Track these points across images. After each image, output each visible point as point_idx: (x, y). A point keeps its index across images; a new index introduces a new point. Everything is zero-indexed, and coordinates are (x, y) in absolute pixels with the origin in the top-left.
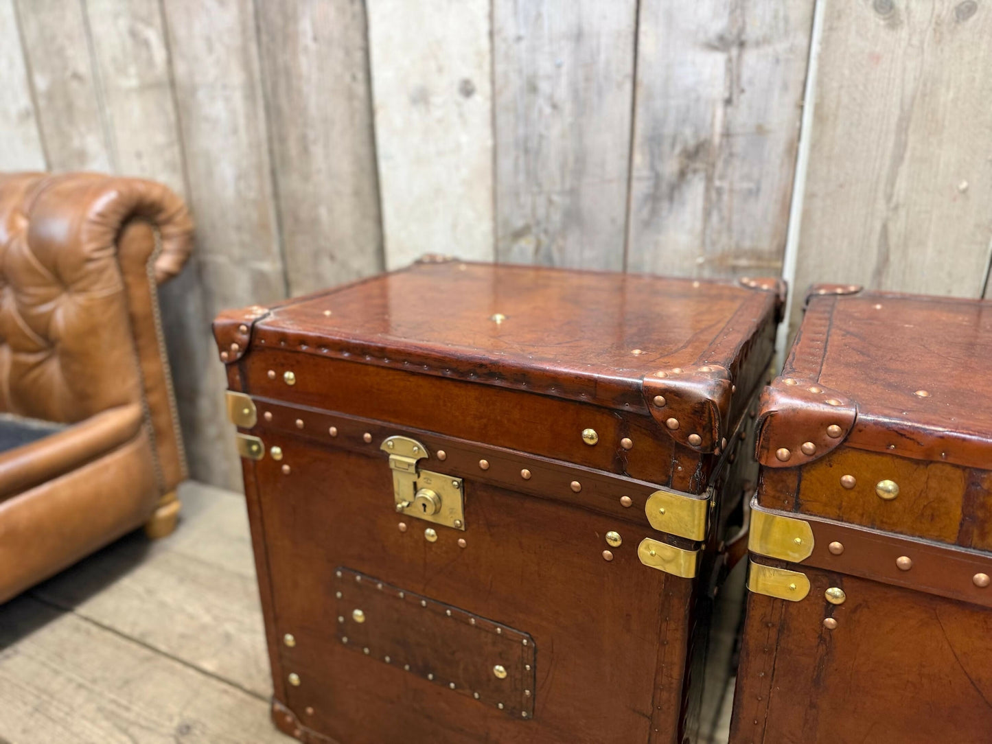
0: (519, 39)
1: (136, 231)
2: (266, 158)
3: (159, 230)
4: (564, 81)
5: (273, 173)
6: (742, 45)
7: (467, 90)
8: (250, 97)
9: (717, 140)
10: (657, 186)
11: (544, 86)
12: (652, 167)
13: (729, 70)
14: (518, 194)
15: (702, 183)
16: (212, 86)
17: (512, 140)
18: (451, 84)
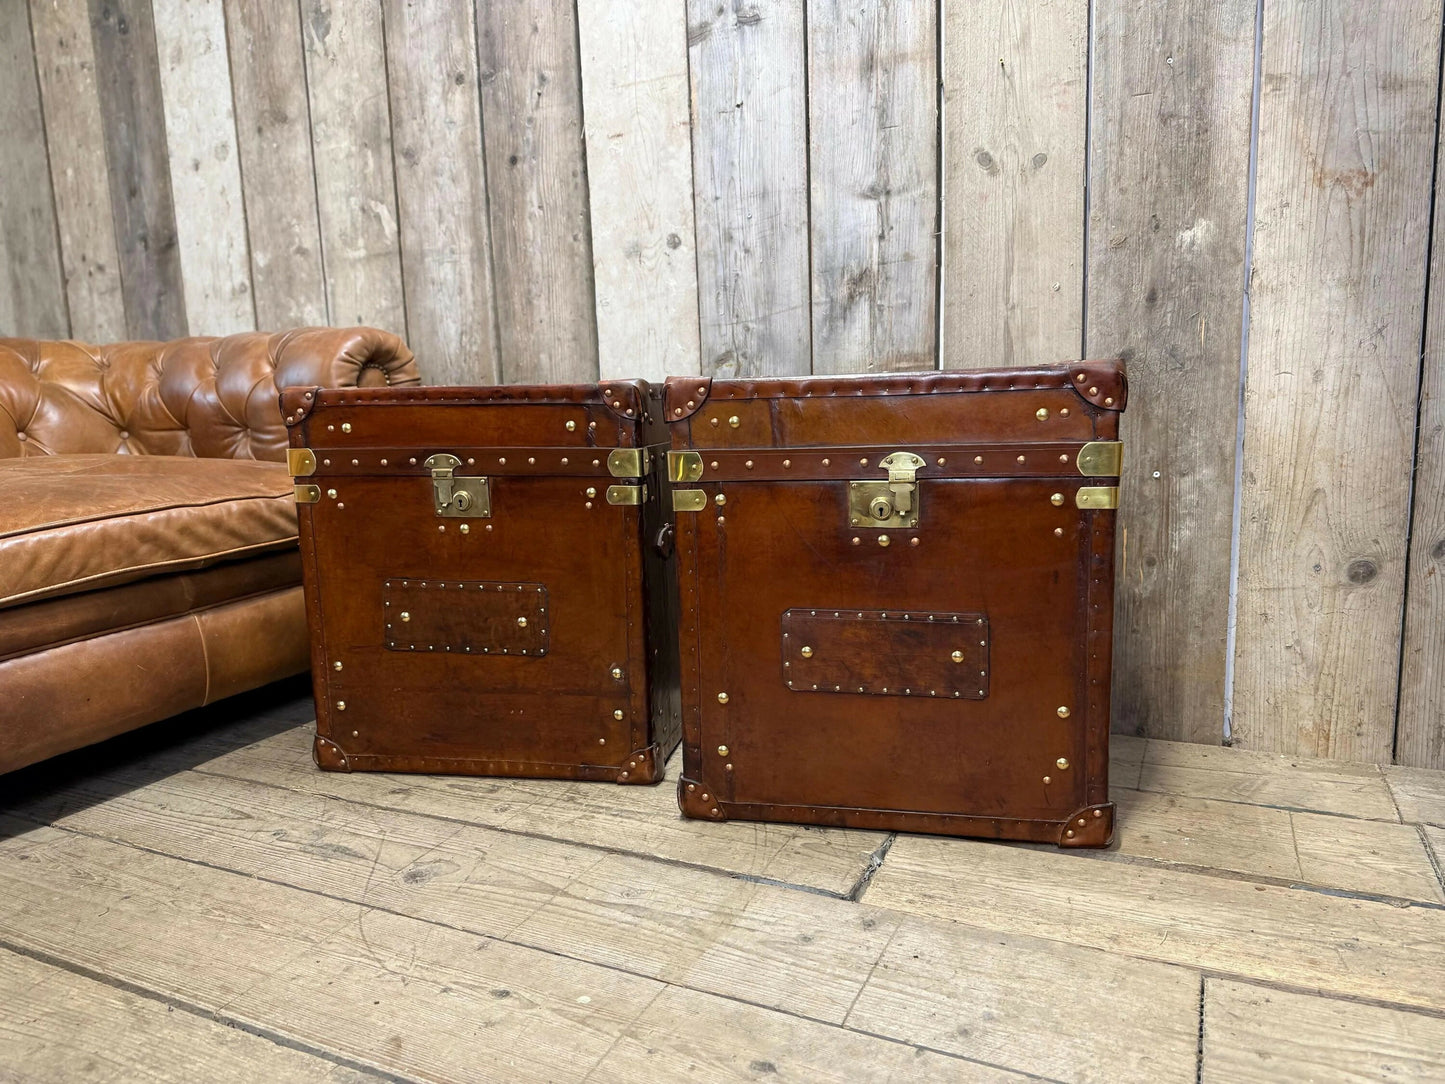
0: (717, 198)
1: (373, 374)
2: (491, 314)
3: (389, 375)
4: (754, 230)
5: (497, 327)
6: (888, 193)
7: (674, 242)
9: (875, 268)
10: (832, 309)
11: (738, 235)
12: (828, 295)
13: (880, 212)
14: (719, 325)
15: (867, 303)
16: (440, 252)
17: (713, 281)
18: (661, 239)
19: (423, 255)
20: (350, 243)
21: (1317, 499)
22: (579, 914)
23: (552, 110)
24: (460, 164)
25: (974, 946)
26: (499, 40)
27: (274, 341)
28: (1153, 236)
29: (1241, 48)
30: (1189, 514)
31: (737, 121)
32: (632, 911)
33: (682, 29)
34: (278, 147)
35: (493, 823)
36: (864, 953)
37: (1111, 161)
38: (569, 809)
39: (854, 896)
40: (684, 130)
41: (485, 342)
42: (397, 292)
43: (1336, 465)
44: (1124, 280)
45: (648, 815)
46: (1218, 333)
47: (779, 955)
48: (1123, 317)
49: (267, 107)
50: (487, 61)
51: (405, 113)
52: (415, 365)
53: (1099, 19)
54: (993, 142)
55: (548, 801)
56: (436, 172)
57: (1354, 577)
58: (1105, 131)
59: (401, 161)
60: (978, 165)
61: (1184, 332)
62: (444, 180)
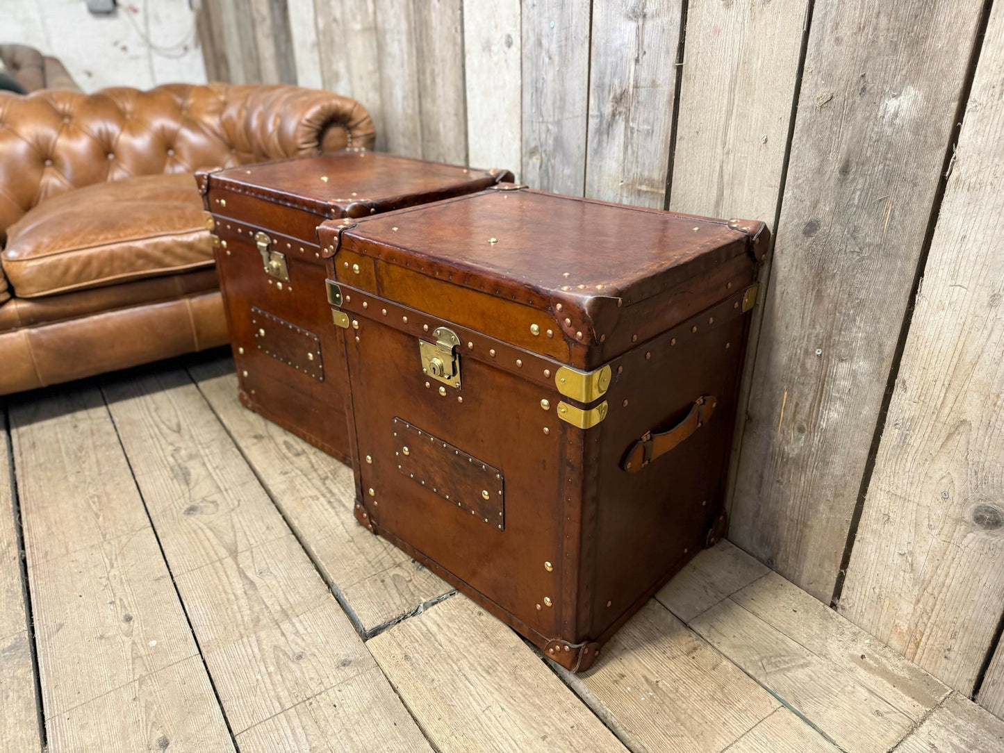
1: (335, 132)
2: (416, 84)
3: (350, 133)
4: (555, 39)
5: (420, 96)
6: (644, 17)
7: (509, 42)
8: (409, 41)
9: (631, 89)
10: (601, 122)
11: (545, 41)
12: (599, 109)
13: (637, 36)
14: (532, 122)
15: (624, 123)
16: (393, 32)
17: (530, 81)
18: (501, 37)
19: (385, 32)
21: (961, 429)
22: (223, 577)
28: (857, 99)
30: (840, 398)
32: (247, 587)
35: (269, 482)
36: (314, 686)
38: (315, 486)
41: (414, 107)
43: (990, 402)
44: (823, 145)
46: (902, 223)
47: (271, 662)
48: (816, 184)
52: (370, 123)
55: (312, 475)
57: (979, 519)
61: (869, 214)
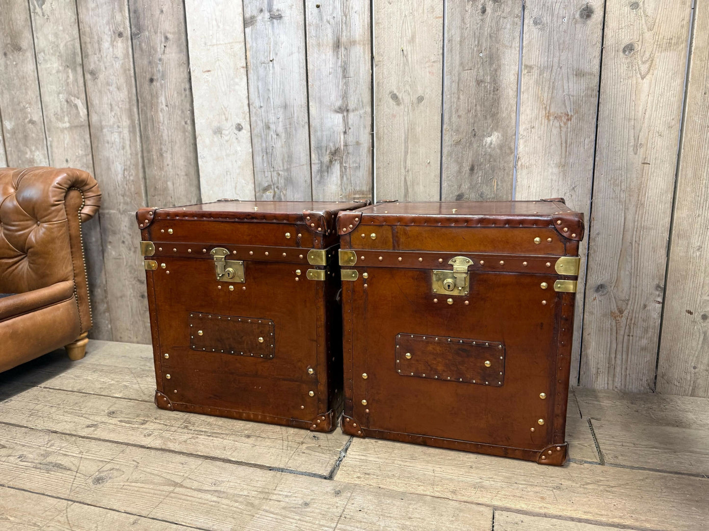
0: (261, 107)
1: (74, 194)
2: (140, 160)
3: (84, 195)
4: (281, 124)
5: (144, 167)
6: (348, 111)
7: (239, 128)
8: (132, 130)
9: (342, 147)
10: (321, 167)
11: (273, 127)
12: (319, 159)
13: (344, 120)
14: (264, 172)
15: (339, 165)
16: (112, 127)
17: (260, 149)
18: (232, 126)
20: (61, 119)
22: (189, 498)
23: (172, 55)
24: (122, 80)
25: (388, 502)
26: (142, 16)
27: (15, 175)
28: (473, 139)
29: (513, 51)
31: (271, 68)
32: (216, 494)
33: (241, 18)
34: (16, 64)
35: (143, 443)
36: (335, 510)
37: (454, 102)
38: (185, 433)
39: (330, 477)
40: (243, 71)
41: (137, 175)
42: (88, 147)
44: (459, 160)
45: (227, 434)
46: (502, 186)
47: (292, 515)
48: (459, 177)
49: (9, 41)
50: (135, 27)
51: (90, 51)
52: (98, 187)
53: (448, 32)
54: (398, 88)
55: (173, 429)
56: (108, 84)
58: (451, 86)
59: (88, 76)
60: (391, 100)
61: (487, 186)
62: (113, 88)
